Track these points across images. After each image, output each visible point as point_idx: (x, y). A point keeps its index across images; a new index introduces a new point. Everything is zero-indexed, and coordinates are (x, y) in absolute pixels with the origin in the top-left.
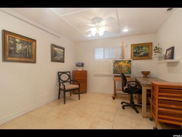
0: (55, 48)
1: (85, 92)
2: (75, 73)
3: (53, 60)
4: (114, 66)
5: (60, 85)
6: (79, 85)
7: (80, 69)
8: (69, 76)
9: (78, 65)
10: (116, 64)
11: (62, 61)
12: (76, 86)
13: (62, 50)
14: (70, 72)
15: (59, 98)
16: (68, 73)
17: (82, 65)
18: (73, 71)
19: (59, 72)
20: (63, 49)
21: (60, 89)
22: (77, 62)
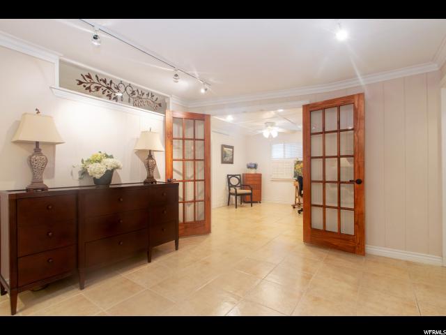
0: (225, 149)
1: (259, 201)
2: (246, 176)
3: (223, 162)
4: (295, 168)
5: (230, 190)
6: (251, 189)
7: (253, 171)
8: (240, 180)
9: (249, 167)
10: (297, 165)
11: (231, 162)
12: (249, 191)
13: (231, 150)
14: (240, 175)
15: (228, 204)
16: (238, 177)
17: (255, 167)
18: (243, 174)
19: (228, 175)
20: (232, 147)
21: (230, 194)
22: (249, 163)
